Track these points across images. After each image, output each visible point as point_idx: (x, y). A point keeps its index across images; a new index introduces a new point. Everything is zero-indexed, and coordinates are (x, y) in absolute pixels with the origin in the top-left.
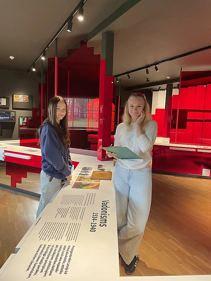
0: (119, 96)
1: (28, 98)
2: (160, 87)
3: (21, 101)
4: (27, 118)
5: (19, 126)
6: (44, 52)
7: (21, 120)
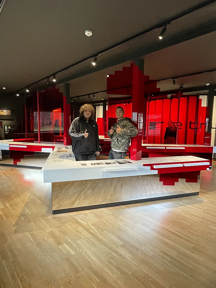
1: (10, 112)
3: (5, 114)
4: (10, 126)
5: (5, 132)
6: (28, 87)
7: (6, 127)
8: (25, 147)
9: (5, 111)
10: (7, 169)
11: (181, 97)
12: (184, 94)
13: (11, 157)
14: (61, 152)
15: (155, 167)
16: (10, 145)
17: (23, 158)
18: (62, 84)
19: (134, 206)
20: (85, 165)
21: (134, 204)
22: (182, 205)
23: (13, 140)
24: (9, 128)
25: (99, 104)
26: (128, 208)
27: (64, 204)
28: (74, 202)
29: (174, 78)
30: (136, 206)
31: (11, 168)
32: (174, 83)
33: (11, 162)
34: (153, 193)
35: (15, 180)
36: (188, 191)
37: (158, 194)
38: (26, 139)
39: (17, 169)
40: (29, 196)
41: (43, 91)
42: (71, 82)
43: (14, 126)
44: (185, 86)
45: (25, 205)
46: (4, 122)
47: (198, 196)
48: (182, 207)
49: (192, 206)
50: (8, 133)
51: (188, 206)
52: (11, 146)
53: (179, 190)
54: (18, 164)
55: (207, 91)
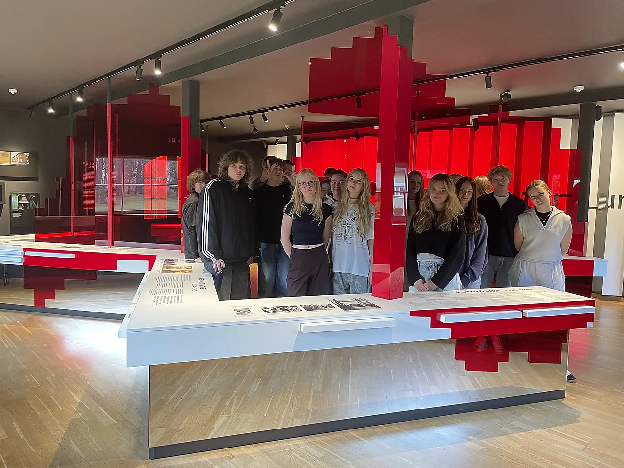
0: (207, 155)
1: (27, 158)
2: (278, 140)
3: (13, 163)
4: (27, 195)
5: (11, 212)
6: (80, 89)
7: (15, 200)
8: (71, 256)
9: (13, 154)
10: (15, 319)
11: (503, 121)
12: (512, 113)
13: (27, 286)
14: (173, 272)
15: (443, 319)
16: (25, 249)
17: (62, 287)
18: (178, 83)
19: (386, 433)
20: (247, 311)
21: (384, 427)
22: (521, 430)
23: (33, 236)
24: (25, 200)
25: (275, 139)
26: (369, 436)
27: (181, 427)
28: (213, 418)
29: (488, 70)
30: (392, 432)
31: (25, 316)
32: (488, 85)
33: (28, 299)
34: (435, 390)
35: (38, 354)
36: (532, 387)
37: (448, 394)
38: (74, 234)
39: (44, 318)
40: (78, 401)
41: (124, 101)
42: (203, 77)
43: (37, 198)
44: (515, 93)
45: (68, 429)
46: (10, 186)
47: (564, 401)
48: (522, 436)
49: (549, 431)
50: (19, 215)
51: (538, 432)
52: (28, 254)
53: (508, 384)
54: (49, 303)
55: (576, 107)
